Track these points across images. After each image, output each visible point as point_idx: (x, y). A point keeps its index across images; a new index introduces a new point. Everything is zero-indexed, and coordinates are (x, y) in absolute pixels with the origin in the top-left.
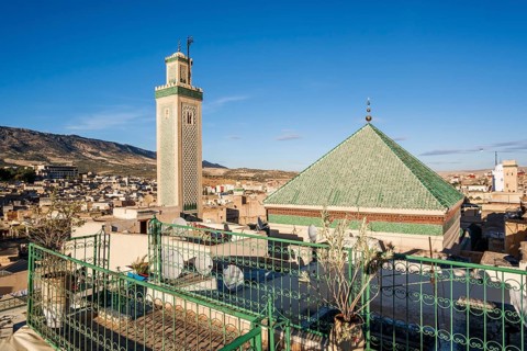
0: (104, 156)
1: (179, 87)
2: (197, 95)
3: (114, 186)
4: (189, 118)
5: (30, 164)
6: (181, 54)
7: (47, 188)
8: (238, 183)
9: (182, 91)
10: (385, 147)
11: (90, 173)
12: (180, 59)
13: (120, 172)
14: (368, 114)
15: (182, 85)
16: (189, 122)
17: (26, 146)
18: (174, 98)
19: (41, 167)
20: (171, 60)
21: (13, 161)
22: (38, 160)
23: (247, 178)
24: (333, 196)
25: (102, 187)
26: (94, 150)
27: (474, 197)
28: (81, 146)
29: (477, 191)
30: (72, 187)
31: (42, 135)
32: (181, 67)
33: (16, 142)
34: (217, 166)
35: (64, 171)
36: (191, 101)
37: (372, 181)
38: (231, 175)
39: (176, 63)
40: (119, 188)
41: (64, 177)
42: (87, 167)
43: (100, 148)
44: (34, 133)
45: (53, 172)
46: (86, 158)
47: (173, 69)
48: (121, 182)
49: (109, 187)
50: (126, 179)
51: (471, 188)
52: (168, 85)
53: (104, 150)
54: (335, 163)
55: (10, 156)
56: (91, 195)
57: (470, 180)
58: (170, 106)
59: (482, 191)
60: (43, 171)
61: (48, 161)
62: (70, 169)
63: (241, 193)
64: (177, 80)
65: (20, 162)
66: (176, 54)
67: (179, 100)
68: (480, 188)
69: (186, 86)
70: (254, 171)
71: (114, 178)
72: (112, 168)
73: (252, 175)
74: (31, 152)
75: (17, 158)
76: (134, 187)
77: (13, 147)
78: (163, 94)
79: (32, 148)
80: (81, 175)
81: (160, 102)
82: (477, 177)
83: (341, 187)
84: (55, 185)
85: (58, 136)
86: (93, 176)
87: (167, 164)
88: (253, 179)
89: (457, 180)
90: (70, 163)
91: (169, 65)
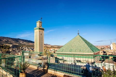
0: (25, 43)
1: (39, 28)
2: (43, 29)
3: (27, 50)
4: (41, 34)
5: (9, 45)
6: (40, 21)
7: (12, 50)
8: (53, 48)
9: (40, 29)
10: (82, 40)
11: (21, 47)
12: (39, 22)
13: (28, 46)
14: (78, 33)
15: (40, 27)
16: (41, 35)
17: (8, 41)
18: (38, 30)
19: (11, 45)
20: (38, 22)
21: (5, 44)
22: (11, 44)
23: (56, 48)
24: (70, 50)
25: (24, 50)
26: (23, 42)
27: (107, 51)
28: (20, 41)
29: (108, 50)
30: (17, 50)
31: (12, 38)
32: (40, 24)
33: (6, 40)
34: (50, 45)
35: (16, 46)
36: (42, 31)
37: (78, 47)
38: (52, 47)
39: (39, 23)
40: (28, 50)
41: (16, 48)
42: (21, 45)
43: (24, 41)
44: (10, 38)
45: (14, 47)
46: (21, 44)
47: (38, 24)
48: (28, 49)
49: (26, 50)
50: (29, 48)
51: (106, 49)
52: (37, 27)
53: (25, 42)
54: (71, 43)
55: (5, 43)
56: (21, 51)
57: (106, 47)
58: (37, 32)
59: (109, 50)
60: (11, 46)
61: (13, 44)
62: (17, 46)
63: (54, 51)
64: (39, 26)
65: (7, 44)
66: (39, 21)
67: (39, 31)
68: (108, 49)
69: (41, 27)
70: (57, 46)
71: (26, 48)
72: (26, 46)
73: (57, 47)
74: (9, 42)
75: (6, 43)
76: (31, 50)
77: (5, 41)
78: (36, 29)
79: (9, 41)
80: (20, 47)
81: (35, 31)
82: (108, 47)
83: (72, 48)
84: (14, 49)
85: (15, 39)
86: (22, 47)
87: (37, 44)
88: (57, 48)
89: (103, 47)
90: (17, 45)
91: (37, 23)
